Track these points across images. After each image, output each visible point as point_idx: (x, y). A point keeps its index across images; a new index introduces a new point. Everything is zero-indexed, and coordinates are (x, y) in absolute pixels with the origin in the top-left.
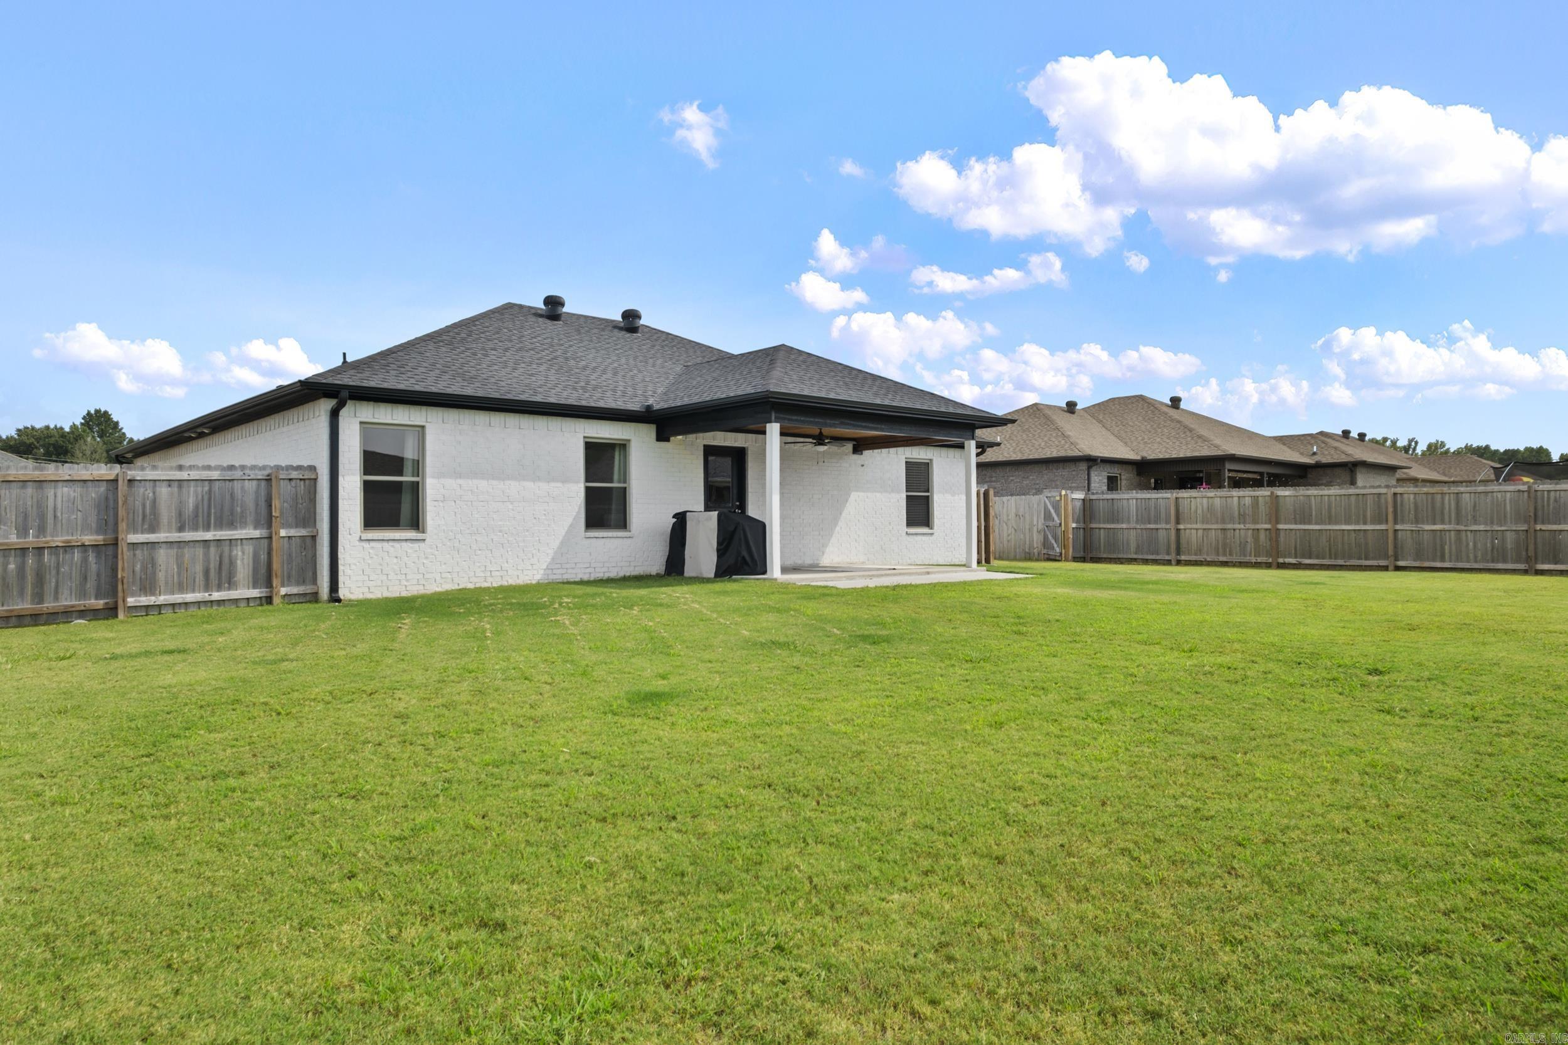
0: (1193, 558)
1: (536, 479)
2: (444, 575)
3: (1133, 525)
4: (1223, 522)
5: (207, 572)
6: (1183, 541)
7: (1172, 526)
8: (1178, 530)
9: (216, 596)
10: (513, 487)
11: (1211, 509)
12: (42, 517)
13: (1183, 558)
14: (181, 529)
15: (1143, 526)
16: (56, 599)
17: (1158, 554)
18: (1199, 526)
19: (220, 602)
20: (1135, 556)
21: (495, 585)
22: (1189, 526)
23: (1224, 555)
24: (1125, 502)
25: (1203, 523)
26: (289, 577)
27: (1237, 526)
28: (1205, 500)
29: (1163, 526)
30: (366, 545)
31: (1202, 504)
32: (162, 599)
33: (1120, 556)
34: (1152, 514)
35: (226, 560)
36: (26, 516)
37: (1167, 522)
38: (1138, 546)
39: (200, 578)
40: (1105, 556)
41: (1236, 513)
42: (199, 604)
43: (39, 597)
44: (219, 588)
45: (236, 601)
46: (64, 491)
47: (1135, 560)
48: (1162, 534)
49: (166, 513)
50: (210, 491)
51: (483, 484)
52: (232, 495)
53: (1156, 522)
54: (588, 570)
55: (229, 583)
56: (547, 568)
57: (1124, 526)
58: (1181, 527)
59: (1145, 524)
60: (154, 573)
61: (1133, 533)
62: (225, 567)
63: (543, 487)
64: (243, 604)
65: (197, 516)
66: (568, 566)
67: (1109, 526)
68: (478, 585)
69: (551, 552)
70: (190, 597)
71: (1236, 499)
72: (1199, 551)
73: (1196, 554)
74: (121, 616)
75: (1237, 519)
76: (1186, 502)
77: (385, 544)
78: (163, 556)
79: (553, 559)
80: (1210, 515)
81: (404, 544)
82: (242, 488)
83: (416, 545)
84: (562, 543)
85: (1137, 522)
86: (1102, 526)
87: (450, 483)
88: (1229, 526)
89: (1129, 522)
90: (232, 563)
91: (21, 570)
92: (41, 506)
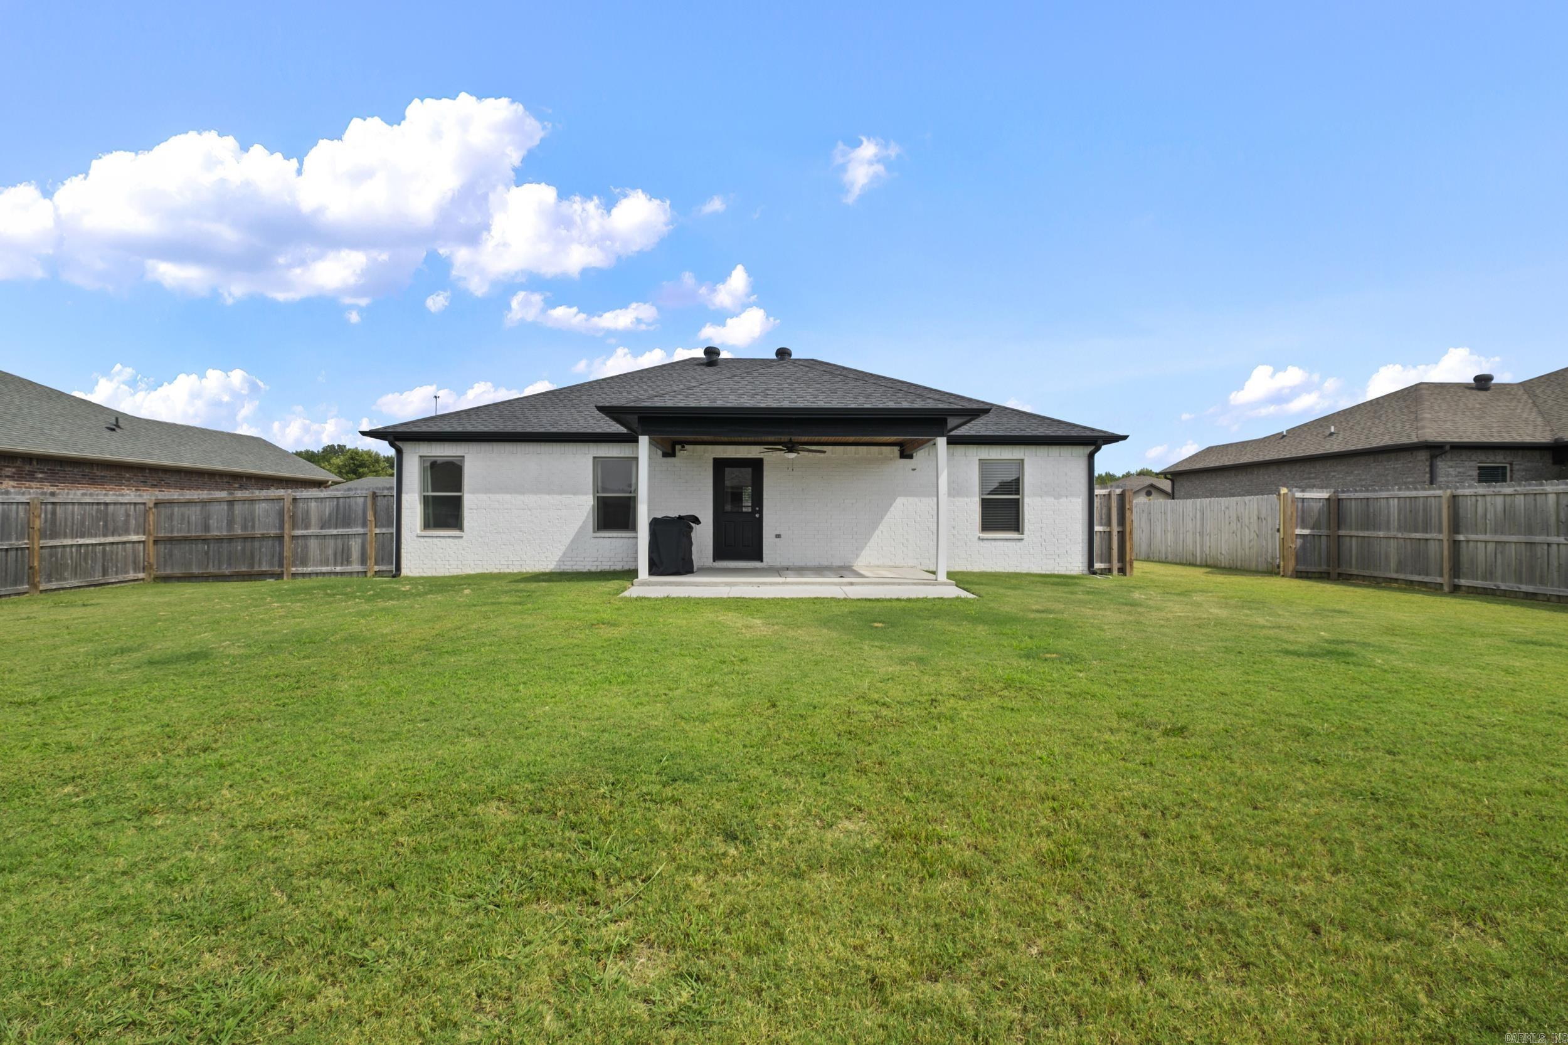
0: (1479, 583)
1: (550, 492)
2: (476, 562)
3: (1392, 534)
4: (1530, 531)
5: (335, 554)
6: (1465, 558)
7: (1444, 536)
8: (1456, 544)
9: (338, 569)
10: (531, 499)
11: (1508, 513)
12: (253, 520)
13: (1463, 582)
14: (322, 528)
15: (1406, 535)
16: (259, 566)
17: (1427, 575)
18: (1488, 537)
19: (342, 574)
20: (1395, 576)
21: (515, 571)
22: (1473, 537)
23: (1531, 582)
24: (1383, 502)
25: (1496, 532)
26: (382, 560)
27: (1553, 539)
28: (1499, 500)
29: (1434, 535)
30: (422, 540)
31: (1494, 505)
32: (309, 569)
33: (1376, 574)
34: (1420, 519)
35: (346, 548)
36: (245, 519)
37: (1440, 531)
38: (1400, 562)
39: (331, 557)
40: (1355, 572)
41: (1553, 519)
42: (330, 573)
43: (252, 565)
44: (342, 565)
45: (351, 573)
46: (264, 505)
47: (1396, 580)
48: (1433, 547)
49: (314, 519)
50: (338, 505)
51: (507, 497)
52: (349, 506)
53: (1425, 531)
54: (596, 563)
55: (347, 561)
56: (559, 561)
57: (1381, 534)
58: (1461, 537)
59: (1410, 531)
60: (307, 554)
61: (1393, 543)
62: (345, 552)
63: (557, 498)
64: (355, 575)
65: (330, 520)
66: (577, 559)
67: (1361, 534)
68: (502, 571)
69: (563, 548)
70: (324, 569)
71: (1552, 498)
72: (1489, 574)
73: (1484, 578)
74: (285, 578)
75: (1553, 529)
76: (1470, 502)
77: (435, 539)
78: (313, 544)
79: (564, 554)
80: (1508, 519)
81: (448, 540)
82: (356, 502)
83: (456, 541)
84: (572, 541)
85: (1399, 529)
86: (1353, 533)
87: (483, 497)
88: (1538, 539)
89: (1388, 529)
90: (349, 549)
91: (243, 549)
92: (252, 513)
